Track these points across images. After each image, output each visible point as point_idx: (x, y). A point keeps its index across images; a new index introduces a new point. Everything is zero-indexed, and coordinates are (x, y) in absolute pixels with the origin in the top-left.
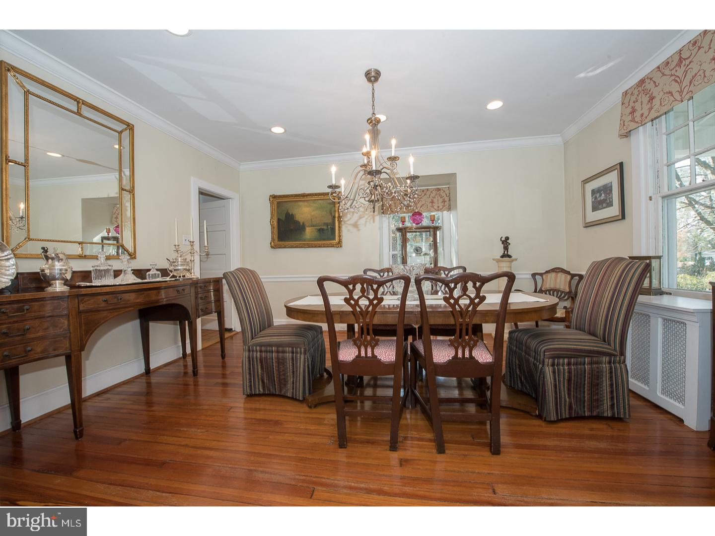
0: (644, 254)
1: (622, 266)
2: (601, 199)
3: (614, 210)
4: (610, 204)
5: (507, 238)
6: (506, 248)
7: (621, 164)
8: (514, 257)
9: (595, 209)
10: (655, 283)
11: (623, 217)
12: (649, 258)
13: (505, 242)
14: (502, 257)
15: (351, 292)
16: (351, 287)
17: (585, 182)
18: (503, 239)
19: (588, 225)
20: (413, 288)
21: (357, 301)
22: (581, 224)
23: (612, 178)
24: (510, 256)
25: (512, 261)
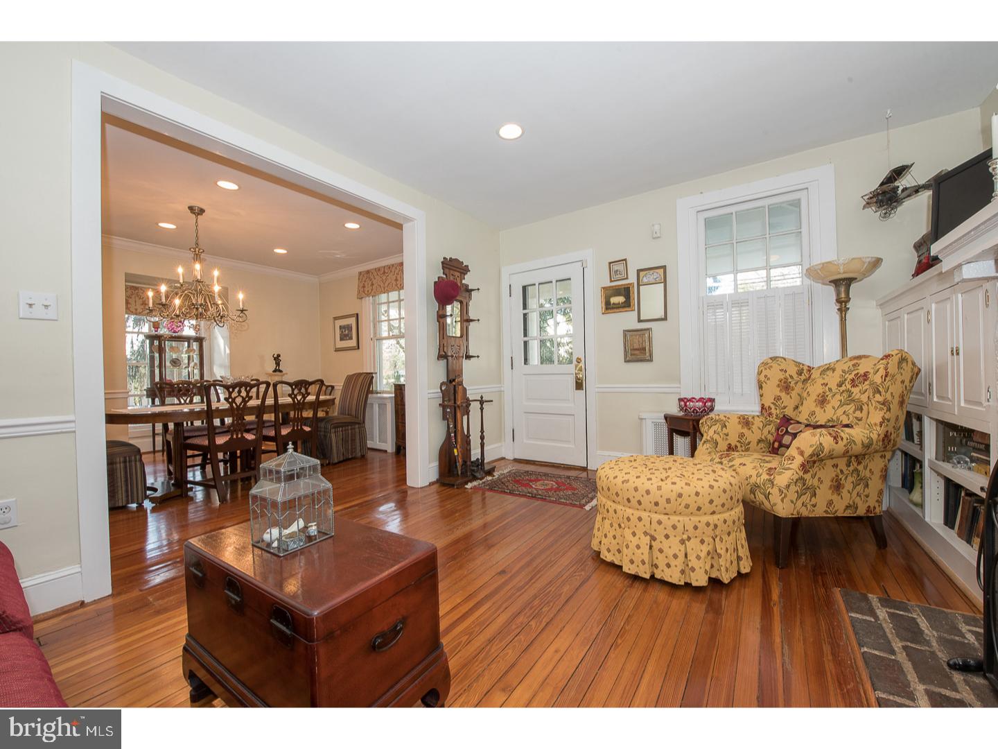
0: (368, 371)
1: (362, 377)
2: (345, 333)
3: (353, 343)
4: (351, 338)
5: (279, 356)
6: (278, 364)
7: (357, 314)
8: (284, 372)
9: (341, 339)
10: (374, 389)
11: (358, 348)
12: (372, 373)
13: (277, 359)
14: (275, 371)
15: (230, 394)
16: (231, 390)
17: (335, 319)
18: (275, 356)
19: (337, 350)
20: (271, 389)
21: (234, 400)
22: (333, 349)
23: (352, 321)
24: (281, 371)
25: (284, 375)
